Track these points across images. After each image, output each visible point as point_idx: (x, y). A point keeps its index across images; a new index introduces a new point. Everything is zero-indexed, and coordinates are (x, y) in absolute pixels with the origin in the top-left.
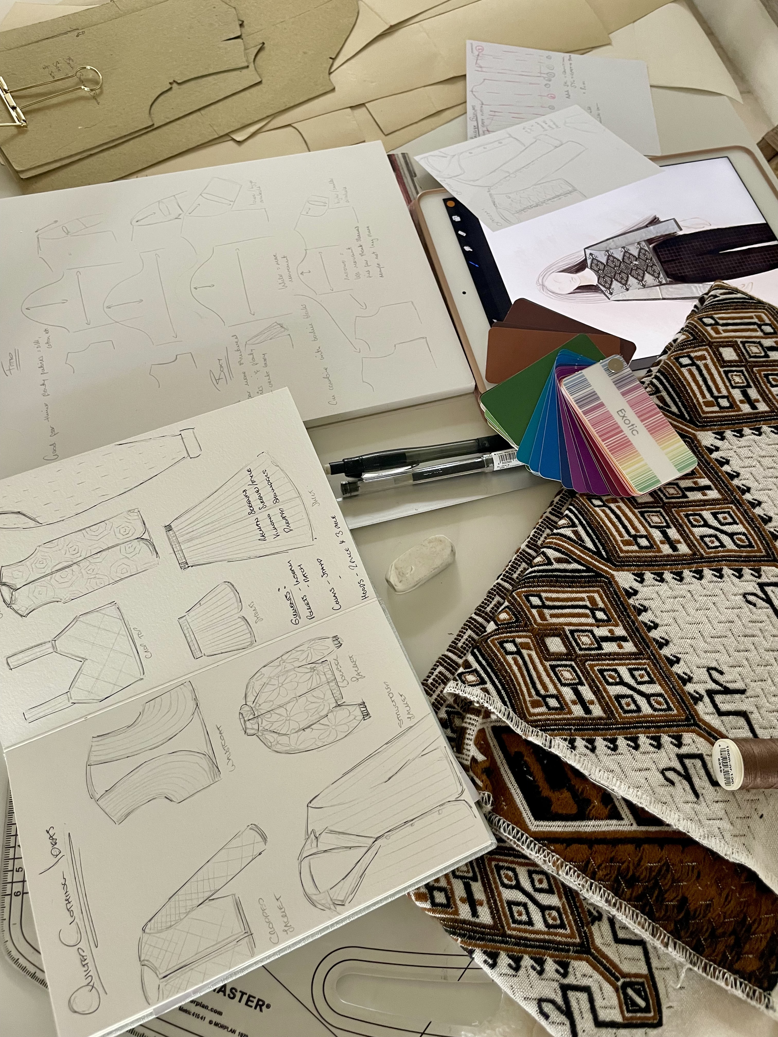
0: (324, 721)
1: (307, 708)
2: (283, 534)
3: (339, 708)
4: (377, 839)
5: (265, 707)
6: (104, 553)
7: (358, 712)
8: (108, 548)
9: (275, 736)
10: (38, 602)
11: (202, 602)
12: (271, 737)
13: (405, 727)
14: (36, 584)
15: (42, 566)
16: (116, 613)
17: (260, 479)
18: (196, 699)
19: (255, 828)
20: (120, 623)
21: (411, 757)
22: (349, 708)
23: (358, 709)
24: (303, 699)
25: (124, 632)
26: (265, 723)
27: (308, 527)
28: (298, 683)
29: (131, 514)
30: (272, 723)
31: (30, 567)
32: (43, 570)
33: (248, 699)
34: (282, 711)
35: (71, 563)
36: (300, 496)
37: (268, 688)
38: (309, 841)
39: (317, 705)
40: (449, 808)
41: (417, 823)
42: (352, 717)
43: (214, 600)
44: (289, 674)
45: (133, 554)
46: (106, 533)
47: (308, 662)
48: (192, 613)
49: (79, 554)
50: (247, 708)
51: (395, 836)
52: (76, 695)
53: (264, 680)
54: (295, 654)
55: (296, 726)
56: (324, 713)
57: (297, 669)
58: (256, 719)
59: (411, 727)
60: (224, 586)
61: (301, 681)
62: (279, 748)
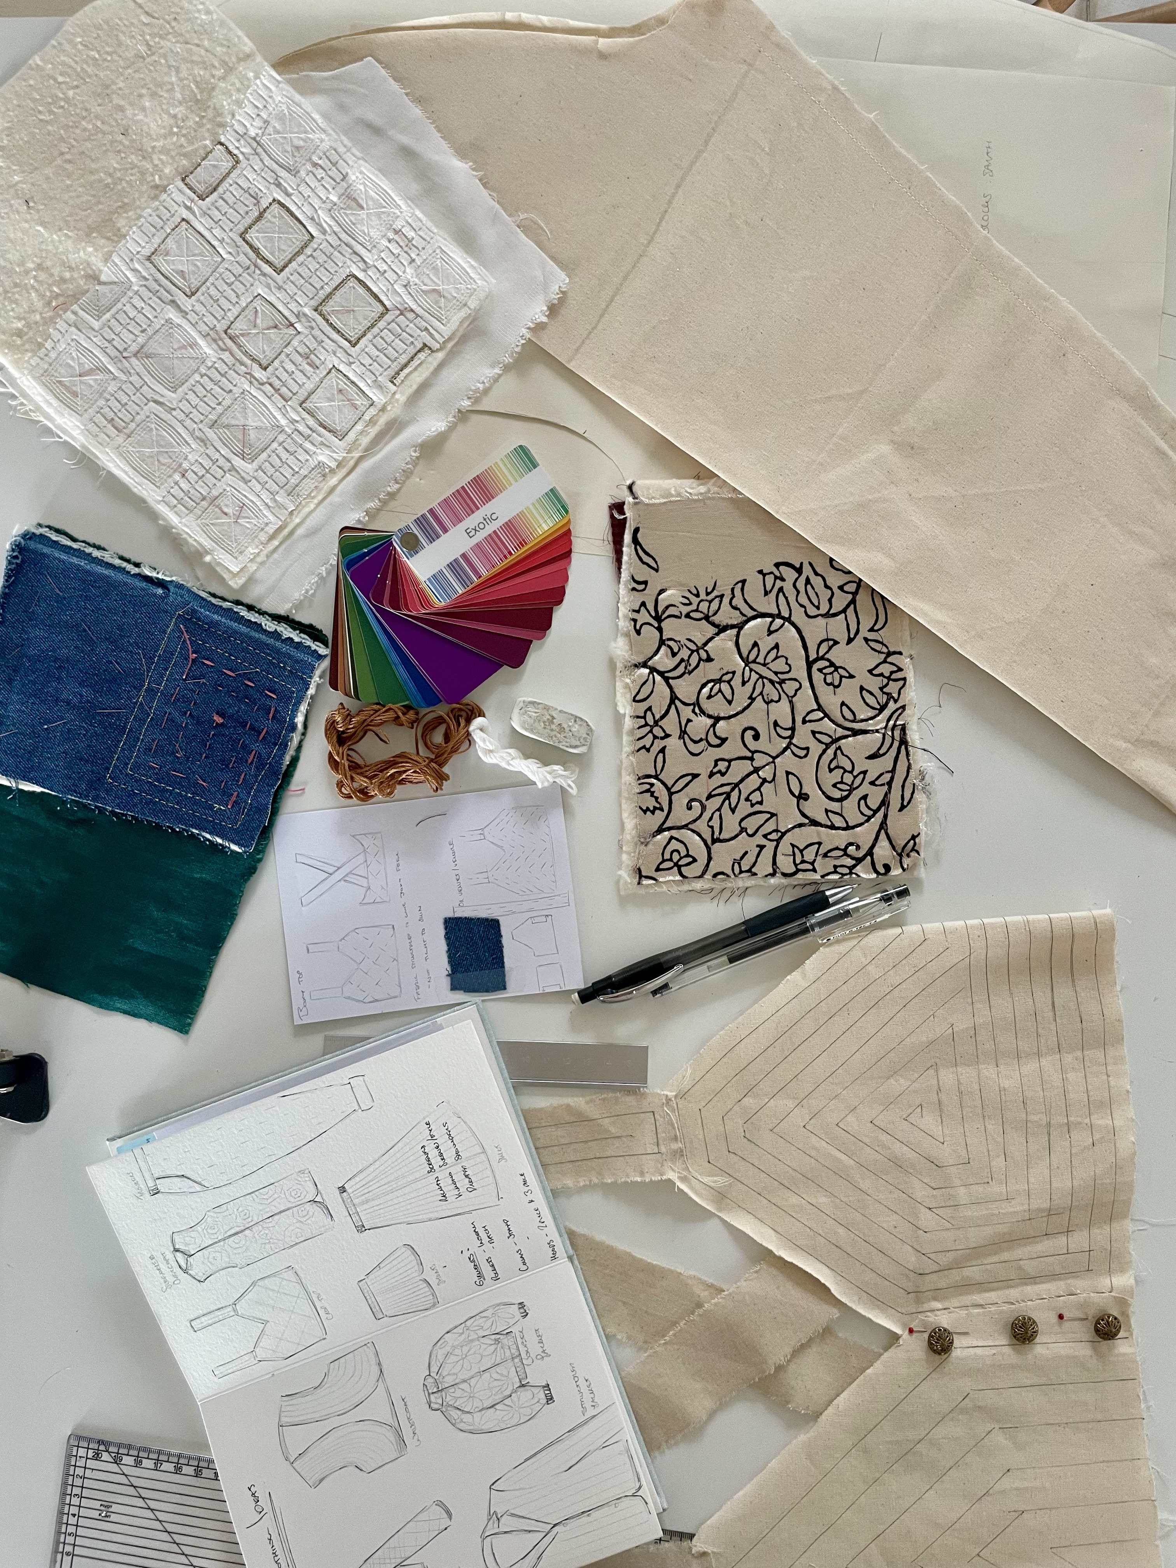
0: (507, 1402)
1: (491, 1385)
2: (466, 1195)
3: (522, 1389)
4: (555, 1525)
5: (449, 1381)
6: (276, 1217)
7: (542, 1396)
8: (280, 1212)
9: (459, 1413)
10: (214, 1268)
11: (381, 1265)
12: (455, 1414)
13: (589, 1414)
14: (209, 1249)
15: (213, 1231)
16: (293, 1277)
17: (440, 1133)
18: (379, 1364)
19: (440, 1504)
20: (298, 1287)
21: (591, 1448)
22: (533, 1389)
23: (542, 1392)
24: (486, 1375)
25: (303, 1294)
26: (449, 1398)
27: (494, 1185)
28: (482, 1356)
29: (302, 1175)
30: (457, 1398)
31: (202, 1233)
32: (216, 1236)
33: (432, 1370)
34: (464, 1386)
35: (243, 1228)
36: (484, 1152)
37: (452, 1359)
38: (491, 1521)
39: (500, 1383)
40: (626, 1502)
41: (594, 1514)
42: (536, 1400)
43: (394, 1263)
44: (474, 1344)
45: (307, 1217)
46: (276, 1196)
47: (493, 1331)
48: (371, 1276)
49: (250, 1220)
50: (430, 1380)
51: (572, 1524)
52: (260, 1353)
53: (448, 1349)
54: (479, 1321)
55: (478, 1404)
56: (507, 1393)
57: (482, 1340)
58: (440, 1393)
59: (595, 1416)
60: (404, 1249)
61: (485, 1353)
62: (462, 1426)
